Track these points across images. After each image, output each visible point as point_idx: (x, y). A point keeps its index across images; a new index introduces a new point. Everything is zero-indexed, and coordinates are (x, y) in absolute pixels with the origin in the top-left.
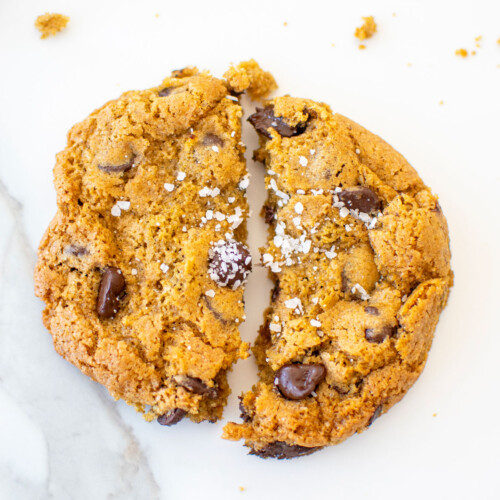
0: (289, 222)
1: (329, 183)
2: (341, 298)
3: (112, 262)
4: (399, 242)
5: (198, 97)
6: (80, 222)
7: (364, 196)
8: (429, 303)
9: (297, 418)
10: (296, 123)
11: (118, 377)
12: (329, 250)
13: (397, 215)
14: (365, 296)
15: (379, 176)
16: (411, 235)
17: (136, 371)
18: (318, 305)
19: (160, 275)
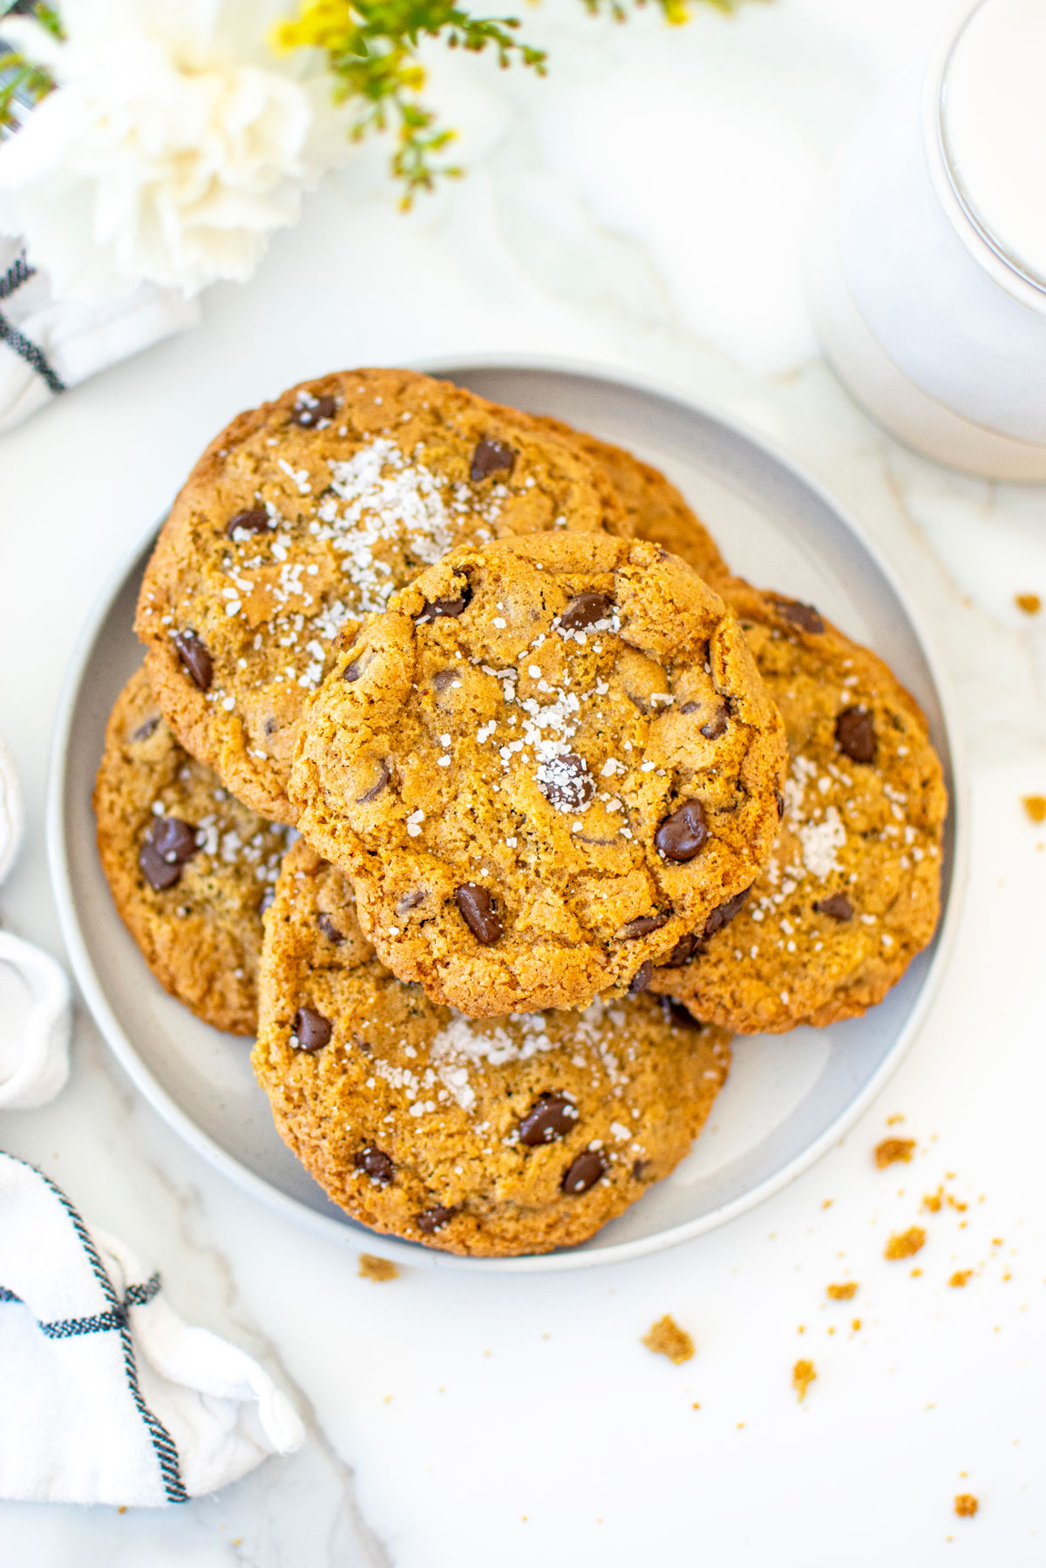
0: (535, 693)
1: (544, 623)
2: (649, 722)
3: (457, 883)
4: (660, 620)
5: (396, 649)
6: (391, 871)
7: (587, 605)
8: (736, 653)
9: (714, 871)
10: (459, 592)
11: (561, 985)
12: (596, 686)
13: (635, 595)
14: (668, 699)
15: (580, 572)
16: (665, 603)
17: (575, 964)
18: (635, 748)
19: (513, 853)
